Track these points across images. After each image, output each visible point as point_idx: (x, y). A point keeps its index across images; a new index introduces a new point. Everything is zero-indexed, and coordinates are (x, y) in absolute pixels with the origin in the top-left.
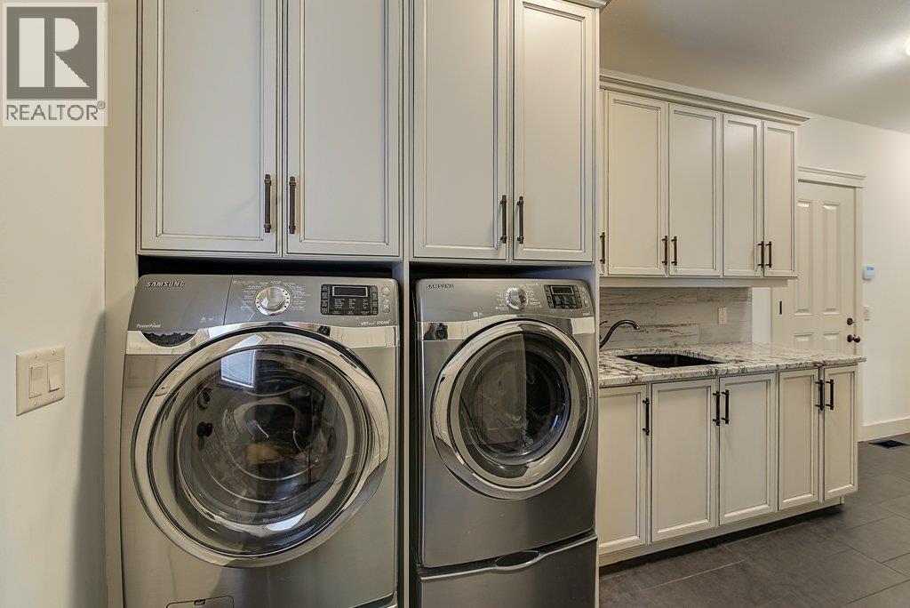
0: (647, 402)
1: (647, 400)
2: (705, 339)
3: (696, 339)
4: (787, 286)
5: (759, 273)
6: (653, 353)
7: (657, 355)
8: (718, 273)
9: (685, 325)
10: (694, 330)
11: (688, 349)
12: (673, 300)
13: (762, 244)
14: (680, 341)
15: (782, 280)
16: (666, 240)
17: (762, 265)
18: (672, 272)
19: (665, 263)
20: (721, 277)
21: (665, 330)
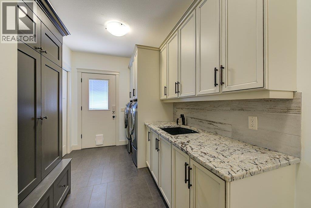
3: (229, 134)
9: (221, 123)
10: (228, 128)
21: (211, 124)
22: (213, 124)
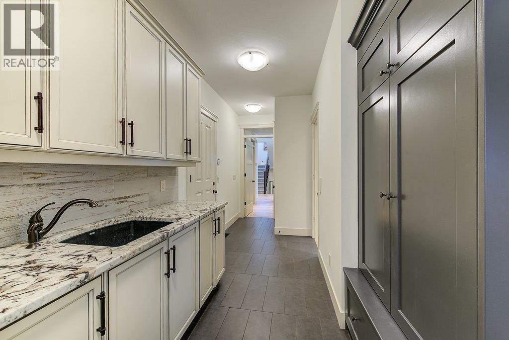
0: (102, 297)
1: (103, 294)
2: (153, 204)
3: (146, 205)
4: (195, 166)
5: (185, 158)
6: (111, 224)
7: (115, 225)
8: (163, 156)
9: (138, 195)
10: (145, 198)
11: (141, 214)
12: (129, 176)
13: (187, 140)
14: (135, 208)
15: (194, 162)
16: (123, 122)
17: (187, 153)
18: (129, 153)
19: (123, 142)
20: (165, 159)
21: (123, 202)
22: (126, 201)
